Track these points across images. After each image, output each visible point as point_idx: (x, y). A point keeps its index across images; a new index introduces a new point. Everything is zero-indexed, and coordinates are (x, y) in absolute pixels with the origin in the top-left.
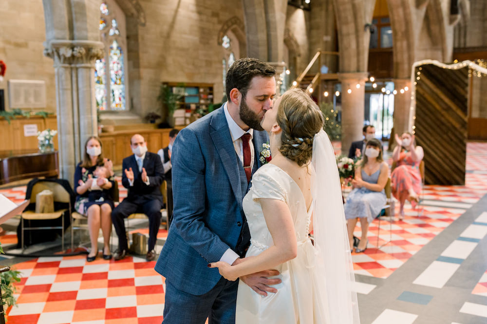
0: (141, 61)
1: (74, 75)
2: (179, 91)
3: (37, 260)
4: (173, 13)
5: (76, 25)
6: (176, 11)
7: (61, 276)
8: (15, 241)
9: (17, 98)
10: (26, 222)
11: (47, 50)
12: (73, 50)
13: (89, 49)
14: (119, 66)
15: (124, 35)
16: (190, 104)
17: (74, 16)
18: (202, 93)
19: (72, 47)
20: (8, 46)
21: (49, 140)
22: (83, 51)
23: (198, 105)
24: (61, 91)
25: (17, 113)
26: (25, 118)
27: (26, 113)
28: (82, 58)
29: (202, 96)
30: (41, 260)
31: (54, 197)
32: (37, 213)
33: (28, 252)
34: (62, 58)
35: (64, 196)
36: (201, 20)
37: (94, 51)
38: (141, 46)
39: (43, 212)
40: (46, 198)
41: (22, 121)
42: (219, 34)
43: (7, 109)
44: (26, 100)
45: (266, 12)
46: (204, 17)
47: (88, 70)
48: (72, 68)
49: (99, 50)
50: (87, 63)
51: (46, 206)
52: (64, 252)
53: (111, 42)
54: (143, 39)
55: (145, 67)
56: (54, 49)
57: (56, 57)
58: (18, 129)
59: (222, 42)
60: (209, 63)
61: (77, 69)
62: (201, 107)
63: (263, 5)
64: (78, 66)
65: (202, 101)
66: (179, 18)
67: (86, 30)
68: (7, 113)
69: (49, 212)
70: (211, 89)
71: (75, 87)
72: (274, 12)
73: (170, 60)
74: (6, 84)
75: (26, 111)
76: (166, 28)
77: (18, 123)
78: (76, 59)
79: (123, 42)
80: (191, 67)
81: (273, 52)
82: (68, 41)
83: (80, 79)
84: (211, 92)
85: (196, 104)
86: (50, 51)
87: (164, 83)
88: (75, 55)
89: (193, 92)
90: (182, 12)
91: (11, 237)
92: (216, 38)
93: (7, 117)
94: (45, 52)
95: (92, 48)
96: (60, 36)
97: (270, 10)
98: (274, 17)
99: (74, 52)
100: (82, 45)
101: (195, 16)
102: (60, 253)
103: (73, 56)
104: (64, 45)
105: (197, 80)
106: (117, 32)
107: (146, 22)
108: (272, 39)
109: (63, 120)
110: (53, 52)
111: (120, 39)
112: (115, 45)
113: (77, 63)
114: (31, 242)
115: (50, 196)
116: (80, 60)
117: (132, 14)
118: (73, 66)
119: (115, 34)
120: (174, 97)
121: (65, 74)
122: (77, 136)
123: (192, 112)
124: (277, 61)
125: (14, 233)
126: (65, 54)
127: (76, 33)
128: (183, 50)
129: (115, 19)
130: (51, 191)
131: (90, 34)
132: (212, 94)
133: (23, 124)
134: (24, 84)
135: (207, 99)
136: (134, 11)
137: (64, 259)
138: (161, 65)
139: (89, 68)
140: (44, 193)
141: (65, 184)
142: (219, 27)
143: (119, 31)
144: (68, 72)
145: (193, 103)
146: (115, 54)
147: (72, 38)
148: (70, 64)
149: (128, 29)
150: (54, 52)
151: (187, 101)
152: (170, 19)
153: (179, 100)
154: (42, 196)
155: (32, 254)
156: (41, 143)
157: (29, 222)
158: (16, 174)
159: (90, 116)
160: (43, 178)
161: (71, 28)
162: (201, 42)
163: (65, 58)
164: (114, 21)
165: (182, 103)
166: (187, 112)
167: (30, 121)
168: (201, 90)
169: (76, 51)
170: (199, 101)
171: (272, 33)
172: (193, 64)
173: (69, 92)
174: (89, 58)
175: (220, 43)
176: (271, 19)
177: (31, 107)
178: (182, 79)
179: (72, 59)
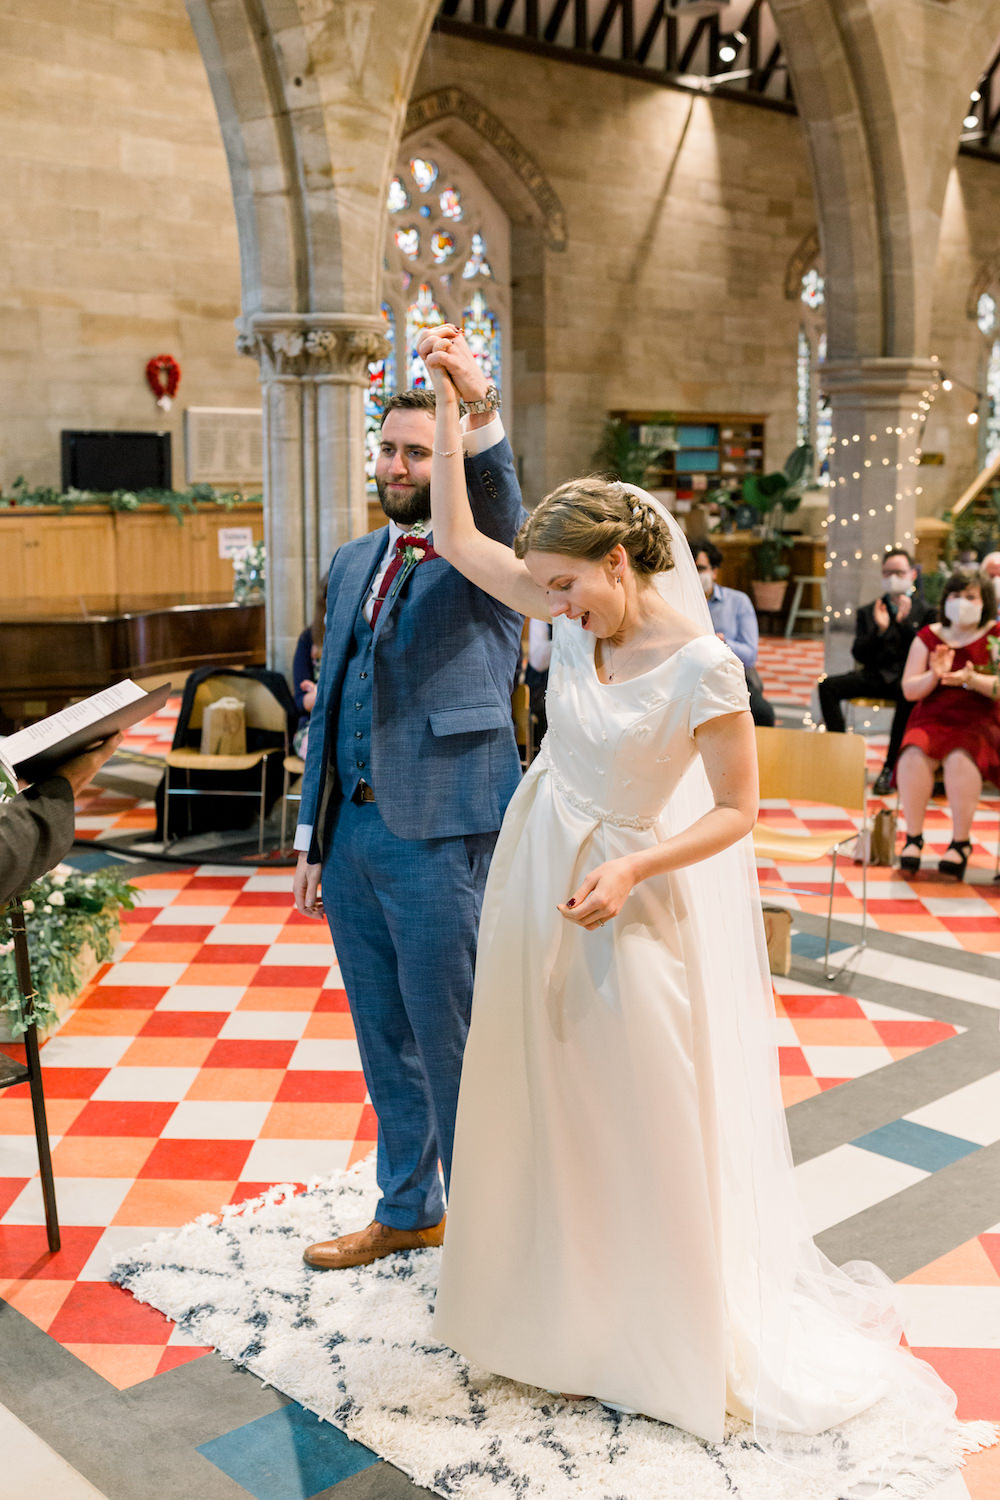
0: (548, 351)
1: (308, 402)
2: (656, 436)
3: (194, 871)
4: (648, 208)
5: (316, 273)
6: (660, 204)
7: (240, 910)
8: (149, 825)
9: (206, 456)
10: (177, 776)
11: (244, 338)
12: (306, 340)
13: (344, 334)
14: (488, 366)
15: (505, 276)
16: (689, 474)
17: (311, 249)
18: (728, 442)
19: (304, 331)
20: (186, 317)
21: (258, 570)
22: (331, 341)
23: (715, 478)
24: (274, 445)
25: (203, 499)
26: (220, 509)
27: (224, 496)
28: (328, 357)
29: (728, 449)
30: (205, 871)
31: (248, 714)
32: (205, 754)
33: (177, 850)
34: (279, 359)
35: (272, 714)
36: (735, 227)
37: (359, 341)
38: (550, 307)
39: (217, 753)
40: (225, 714)
41: (213, 518)
42: (791, 264)
43: (179, 484)
44: (230, 461)
45: (881, 213)
46: (745, 218)
47: (343, 389)
48: (302, 385)
49: (371, 336)
50: (341, 372)
51: (226, 737)
52: (262, 856)
53: (467, 297)
54: (557, 287)
55: (561, 368)
56: (260, 337)
57: (265, 357)
58: (203, 538)
59: (801, 288)
60: (754, 354)
61: (316, 386)
62: (724, 483)
63: (870, 190)
64: (319, 378)
65: (729, 467)
66: (667, 222)
67: (340, 285)
68: (175, 496)
69: (233, 753)
70: (758, 429)
71: (308, 434)
72: (905, 209)
73: (634, 347)
74: (179, 418)
75: (225, 490)
76: (626, 253)
77: (203, 521)
78: (313, 361)
79: (500, 297)
80: (698, 365)
81: (899, 328)
82: (294, 316)
83: (322, 414)
84: (758, 439)
85: (709, 474)
86: (250, 342)
87: (615, 414)
88: (311, 351)
89: (700, 439)
90: (676, 204)
91: (145, 813)
92: (779, 277)
93: (176, 506)
94: (240, 343)
95: (353, 334)
96: (274, 303)
97: (891, 205)
98: (905, 223)
99: (309, 344)
100: (327, 326)
101: (716, 215)
102: (256, 858)
103: (306, 354)
104: (283, 325)
105: (718, 404)
106: (485, 269)
107: (566, 236)
108: (898, 288)
109: (276, 521)
110: (257, 344)
111: (492, 288)
112: (477, 306)
113: (316, 373)
114: (190, 828)
115: (236, 713)
116: (322, 362)
117: (529, 217)
118: (305, 378)
119: (479, 275)
120: (641, 453)
121: (286, 400)
122: (311, 560)
123: (696, 499)
124: (910, 353)
125: (151, 805)
126: (285, 348)
127: (315, 295)
128: (676, 315)
129: (479, 233)
130: (241, 700)
131: (349, 297)
132: (759, 445)
133: (216, 525)
134: (224, 419)
135: (746, 461)
136: (533, 208)
137: (258, 874)
138: (607, 361)
139: (347, 384)
140: (223, 703)
141: (276, 683)
142: (792, 245)
143: (490, 268)
144: (293, 395)
145: (699, 473)
146: (478, 332)
147: (305, 308)
148: (299, 374)
149: (515, 260)
150: (260, 344)
151: (681, 465)
152: (639, 229)
153: (656, 462)
154: (218, 711)
155: (186, 855)
156: (237, 578)
157: (188, 773)
158: (165, 656)
159: (345, 510)
160: (239, 668)
161: (303, 281)
162: (731, 291)
163: (287, 361)
164: (476, 239)
165: (667, 472)
166: (679, 497)
167: (235, 518)
168: (727, 434)
169: (313, 341)
170: (720, 467)
171: (898, 272)
172: (707, 359)
173: (295, 447)
174: (345, 358)
175: (793, 293)
176: (894, 231)
177: (240, 479)
178: (672, 401)
179: (304, 362)
